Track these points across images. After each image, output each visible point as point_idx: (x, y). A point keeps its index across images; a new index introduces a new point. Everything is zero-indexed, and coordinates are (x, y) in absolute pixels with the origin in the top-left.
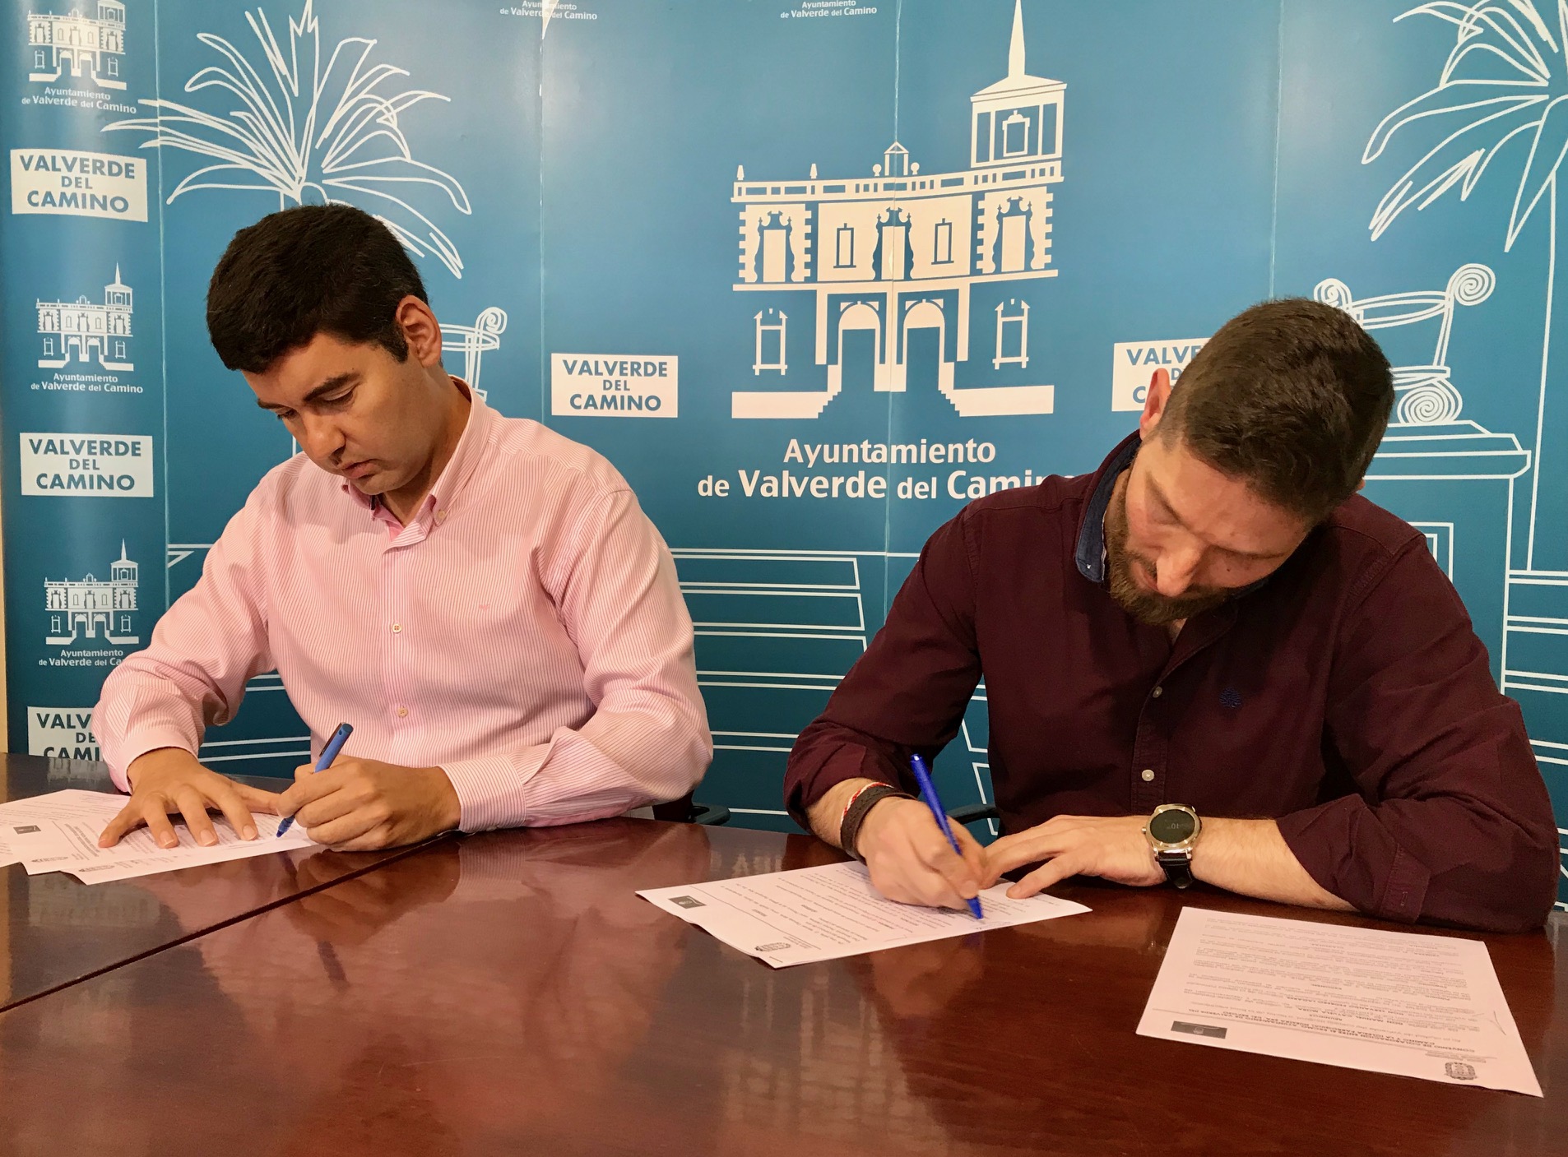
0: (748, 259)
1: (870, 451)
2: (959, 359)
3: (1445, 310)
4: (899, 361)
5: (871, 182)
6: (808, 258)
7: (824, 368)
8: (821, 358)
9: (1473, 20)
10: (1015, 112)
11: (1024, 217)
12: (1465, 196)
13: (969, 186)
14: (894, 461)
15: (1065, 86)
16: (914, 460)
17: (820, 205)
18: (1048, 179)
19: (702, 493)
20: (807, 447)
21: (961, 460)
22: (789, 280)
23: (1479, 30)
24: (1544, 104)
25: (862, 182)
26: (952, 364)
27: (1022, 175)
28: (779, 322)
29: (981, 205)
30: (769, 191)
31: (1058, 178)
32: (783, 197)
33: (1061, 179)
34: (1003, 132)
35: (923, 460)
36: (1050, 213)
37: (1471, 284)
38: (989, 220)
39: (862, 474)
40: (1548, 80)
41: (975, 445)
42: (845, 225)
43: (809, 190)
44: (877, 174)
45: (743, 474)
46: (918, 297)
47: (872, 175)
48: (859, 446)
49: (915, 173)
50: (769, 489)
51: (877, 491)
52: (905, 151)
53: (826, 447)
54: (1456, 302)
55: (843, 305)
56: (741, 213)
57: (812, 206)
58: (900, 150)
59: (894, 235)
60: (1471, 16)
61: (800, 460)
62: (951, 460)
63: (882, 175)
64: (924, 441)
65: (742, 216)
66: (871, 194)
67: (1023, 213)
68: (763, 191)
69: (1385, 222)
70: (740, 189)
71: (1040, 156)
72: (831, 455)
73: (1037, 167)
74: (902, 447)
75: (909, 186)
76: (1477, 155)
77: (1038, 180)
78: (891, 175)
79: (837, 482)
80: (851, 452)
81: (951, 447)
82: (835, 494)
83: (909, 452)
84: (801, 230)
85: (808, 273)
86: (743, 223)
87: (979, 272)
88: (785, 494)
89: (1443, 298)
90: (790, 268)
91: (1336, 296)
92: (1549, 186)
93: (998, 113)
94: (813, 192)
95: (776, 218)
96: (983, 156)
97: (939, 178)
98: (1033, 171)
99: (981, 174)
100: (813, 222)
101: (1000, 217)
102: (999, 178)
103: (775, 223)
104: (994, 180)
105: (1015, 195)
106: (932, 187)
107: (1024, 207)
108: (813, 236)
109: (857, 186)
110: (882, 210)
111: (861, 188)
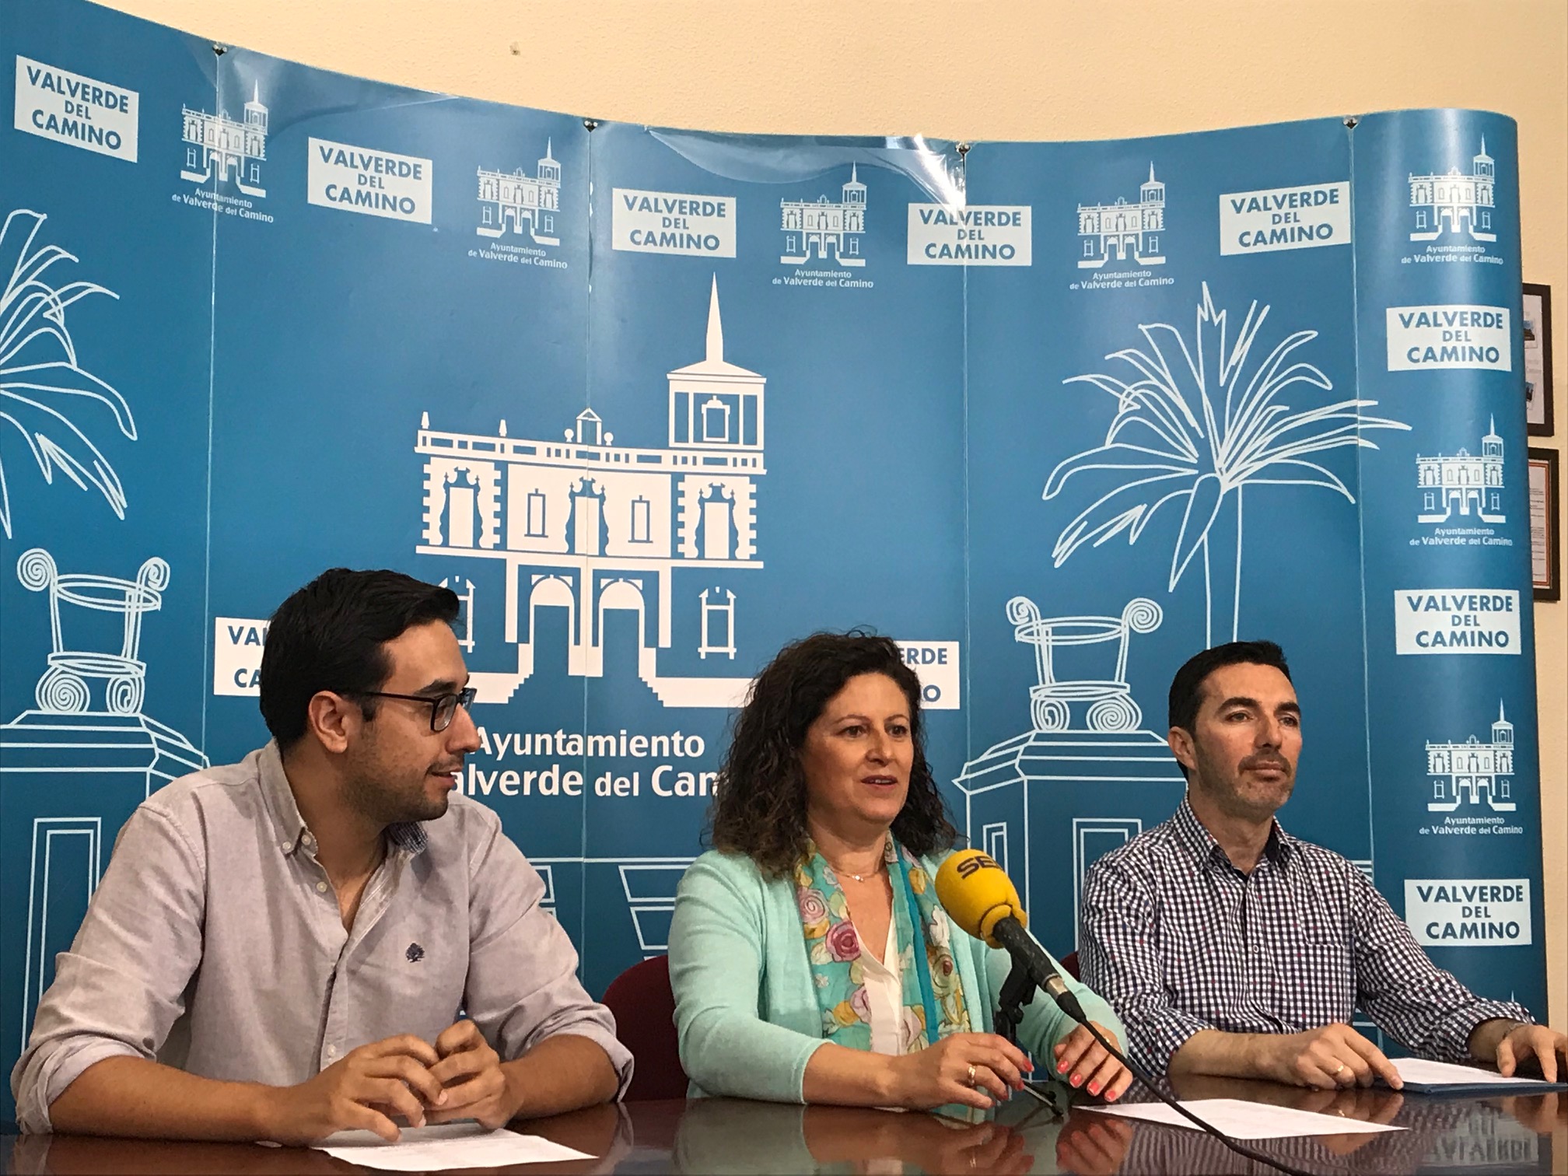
0: (433, 518)
1: (565, 742)
2: (661, 645)
3: (1122, 635)
4: (595, 643)
5: (563, 447)
6: (497, 523)
8: (511, 636)
9: (1131, 397)
10: (715, 397)
11: (727, 505)
12: (1132, 541)
13: (667, 464)
14: (591, 753)
15: (764, 380)
16: (613, 753)
17: (510, 466)
18: (749, 469)
20: (496, 737)
21: (666, 753)
22: (477, 546)
23: (1137, 407)
24: (1195, 477)
25: (554, 446)
26: (654, 650)
27: (723, 462)
28: (466, 592)
29: (681, 486)
30: (456, 444)
31: (760, 470)
32: (470, 452)
33: (764, 472)
34: (702, 415)
35: (623, 753)
36: (753, 504)
37: (1143, 615)
38: (690, 502)
39: (556, 767)
40: (1197, 459)
41: (682, 738)
42: (537, 490)
43: (498, 448)
44: (569, 440)
46: (615, 576)
47: (563, 440)
48: (553, 736)
49: (609, 443)
51: (572, 788)
52: (598, 419)
53: (517, 737)
54: (1131, 629)
55: (535, 578)
56: (426, 466)
57: (502, 466)
58: (593, 417)
59: (587, 508)
60: (1129, 394)
62: (654, 753)
63: (574, 440)
64: (623, 732)
65: (427, 469)
66: (562, 461)
67: (724, 501)
68: (449, 443)
69: (1065, 553)
70: (424, 439)
71: (741, 446)
72: (523, 747)
73: (740, 456)
74: (599, 738)
75: (603, 457)
76: (1140, 509)
77: (740, 469)
78: (583, 443)
79: (529, 777)
80: (544, 742)
81: (655, 740)
82: (527, 791)
83: (607, 744)
84: (490, 491)
85: (497, 539)
86: (428, 477)
87: (681, 556)
88: (472, 791)
89: (1119, 624)
90: (478, 532)
91: (1027, 613)
92: (1202, 543)
93: (696, 395)
94: (502, 450)
95: (462, 475)
96: (682, 437)
97: (634, 453)
98: (735, 460)
99: (680, 454)
100: (502, 483)
101: (702, 502)
102: (700, 461)
103: (462, 480)
104: (695, 462)
105: (717, 481)
106: (627, 460)
107: (726, 495)
108: (502, 499)
109: (549, 450)
110: (574, 479)
111: (553, 453)
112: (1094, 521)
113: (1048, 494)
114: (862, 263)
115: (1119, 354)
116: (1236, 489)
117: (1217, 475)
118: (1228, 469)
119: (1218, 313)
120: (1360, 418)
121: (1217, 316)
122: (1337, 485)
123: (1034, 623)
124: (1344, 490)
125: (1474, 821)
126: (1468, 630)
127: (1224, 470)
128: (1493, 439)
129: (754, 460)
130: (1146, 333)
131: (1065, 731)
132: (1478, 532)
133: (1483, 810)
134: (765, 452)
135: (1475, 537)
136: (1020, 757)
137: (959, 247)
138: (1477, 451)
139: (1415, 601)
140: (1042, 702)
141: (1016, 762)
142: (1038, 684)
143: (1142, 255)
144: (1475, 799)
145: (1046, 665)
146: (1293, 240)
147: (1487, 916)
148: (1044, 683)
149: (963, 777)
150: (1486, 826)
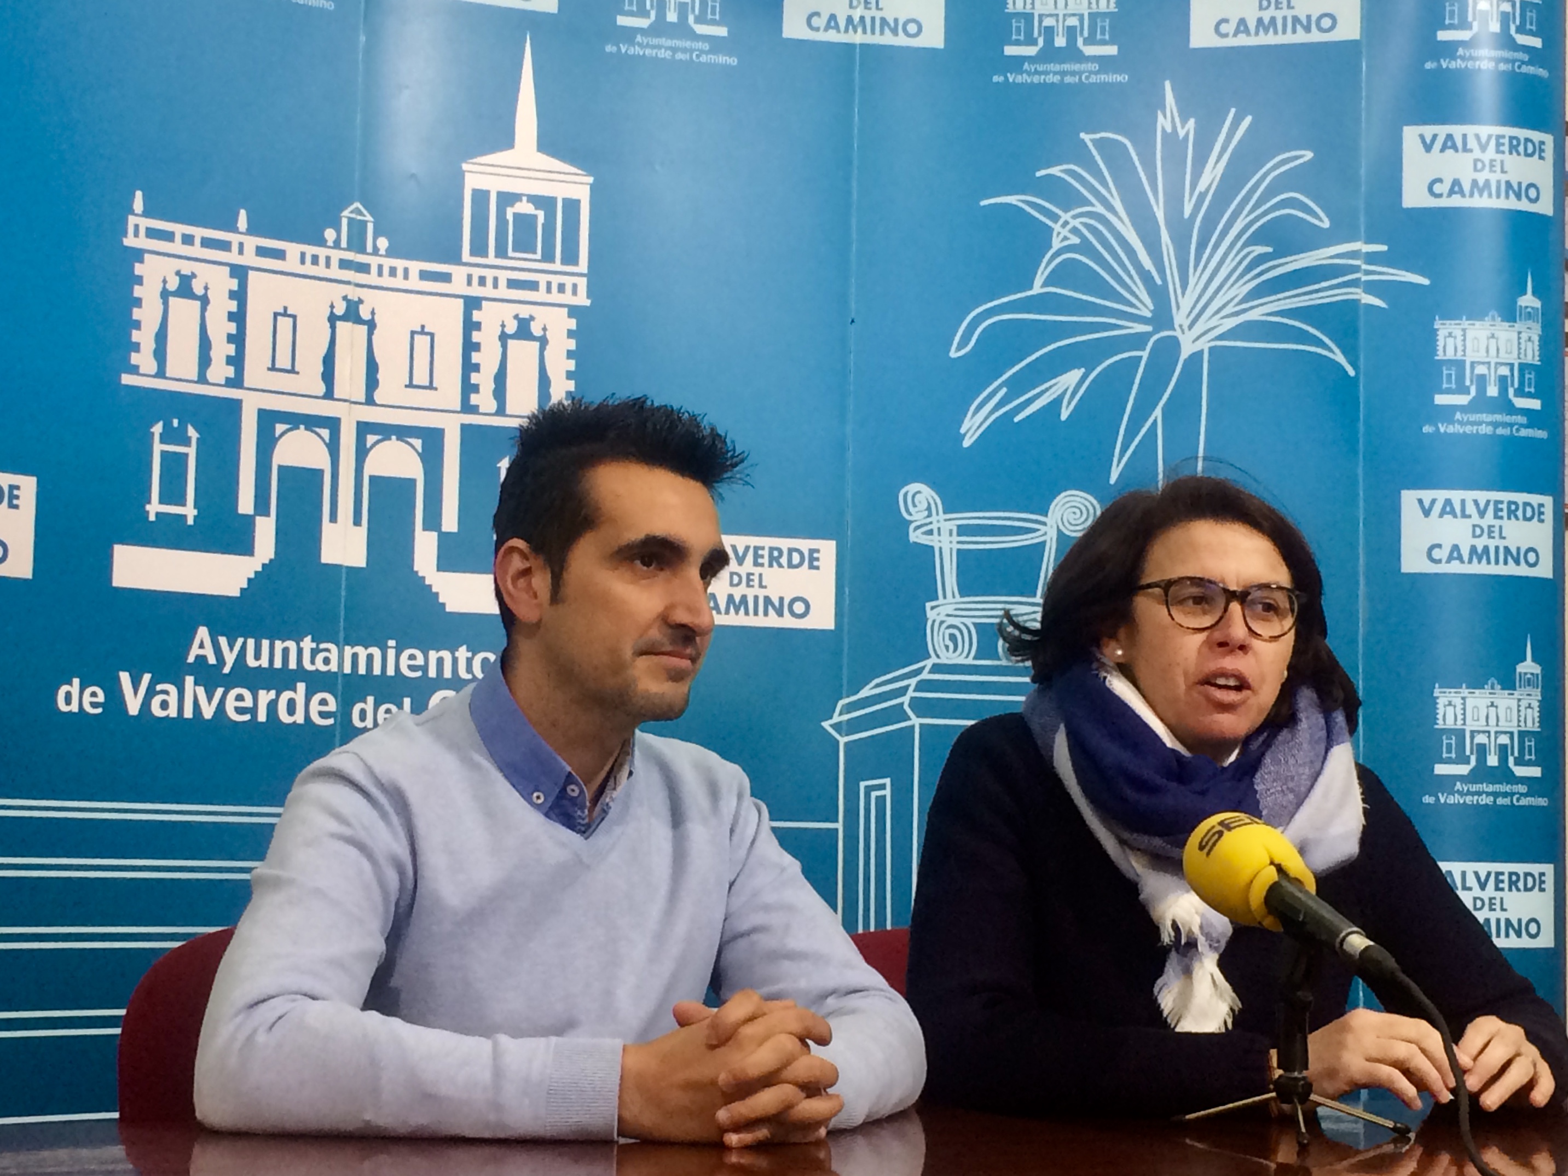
0: (145, 337)
1: (314, 652)
2: (445, 529)
3: (1047, 538)
4: (357, 522)
5: (322, 252)
6: (231, 350)
7: (249, 522)
8: (246, 505)
9: (1069, 227)
10: (525, 199)
11: (536, 345)
12: (1064, 415)
13: (458, 285)
14: (347, 669)
15: (590, 180)
16: (377, 671)
17: (250, 272)
18: (568, 298)
19: (63, 707)
20: (223, 641)
21: (448, 674)
22: (202, 379)
23: (1075, 240)
24: (1148, 335)
25: (310, 250)
26: (435, 535)
27: (533, 286)
28: (186, 442)
29: (476, 316)
30: (178, 238)
31: (582, 300)
32: (197, 250)
33: (588, 303)
34: (508, 221)
35: (391, 672)
36: (572, 344)
37: (1074, 513)
38: (487, 338)
39: (301, 687)
40: (1151, 311)
41: (470, 655)
42: (285, 309)
43: (235, 248)
44: (330, 243)
45: (125, 677)
46: (387, 431)
47: (322, 242)
48: (298, 644)
49: (382, 252)
50: (164, 705)
51: (322, 715)
52: (369, 218)
53: (251, 643)
54: (1059, 530)
55: (280, 428)
56: (137, 265)
57: (239, 272)
58: (361, 213)
59: (351, 337)
60: (1066, 223)
61: (212, 660)
62: (432, 673)
63: (337, 245)
64: (392, 643)
65: (138, 269)
66: (320, 270)
67: (533, 338)
68: (169, 236)
69: (979, 427)
70: (137, 227)
71: (557, 266)
72: (257, 656)
73: (556, 280)
74: (359, 649)
75: (374, 270)
76: (1075, 375)
77: (555, 297)
78: (349, 249)
79: (265, 697)
80: (286, 651)
81: (433, 655)
82: (262, 717)
83: (370, 658)
84: (221, 305)
85: (230, 372)
86: (139, 280)
87: (474, 410)
88: (188, 713)
89: (1044, 524)
90: (205, 360)
91: (926, 505)
92: (1155, 421)
93: (500, 194)
94: (241, 252)
95: (186, 282)
96: (479, 248)
97: (416, 267)
98: (549, 284)
99: (477, 273)
100: (240, 296)
101: (504, 338)
102: (502, 283)
103: (185, 289)
104: (495, 286)
105: (524, 312)
106: (406, 277)
107: (536, 329)
108: (238, 317)
109: (303, 255)
110: (335, 296)
111: (308, 259)
112: (1017, 386)
113: (958, 349)
114: (722, 31)
115: (1055, 171)
116: (1202, 352)
117: (1178, 333)
118: (1190, 327)
119: (1184, 122)
120: (1364, 267)
121: (1183, 127)
122: (1331, 350)
123: (934, 518)
124: (1340, 358)
125: (1491, 788)
126: (1492, 544)
127: (1186, 327)
128: (1529, 300)
129: (575, 286)
130: (1090, 145)
131: (970, 661)
132: (1508, 419)
133: (1503, 774)
134: (592, 276)
135: (1505, 425)
136: (911, 693)
137: (850, 20)
138: (1510, 314)
139: (1427, 505)
140: (942, 622)
141: (906, 700)
142: (937, 598)
143: (1088, 42)
144: (1493, 760)
145: (949, 575)
146: (1284, 32)
147: (1503, 909)
148: (945, 597)
149: (836, 718)
150: (1505, 795)
